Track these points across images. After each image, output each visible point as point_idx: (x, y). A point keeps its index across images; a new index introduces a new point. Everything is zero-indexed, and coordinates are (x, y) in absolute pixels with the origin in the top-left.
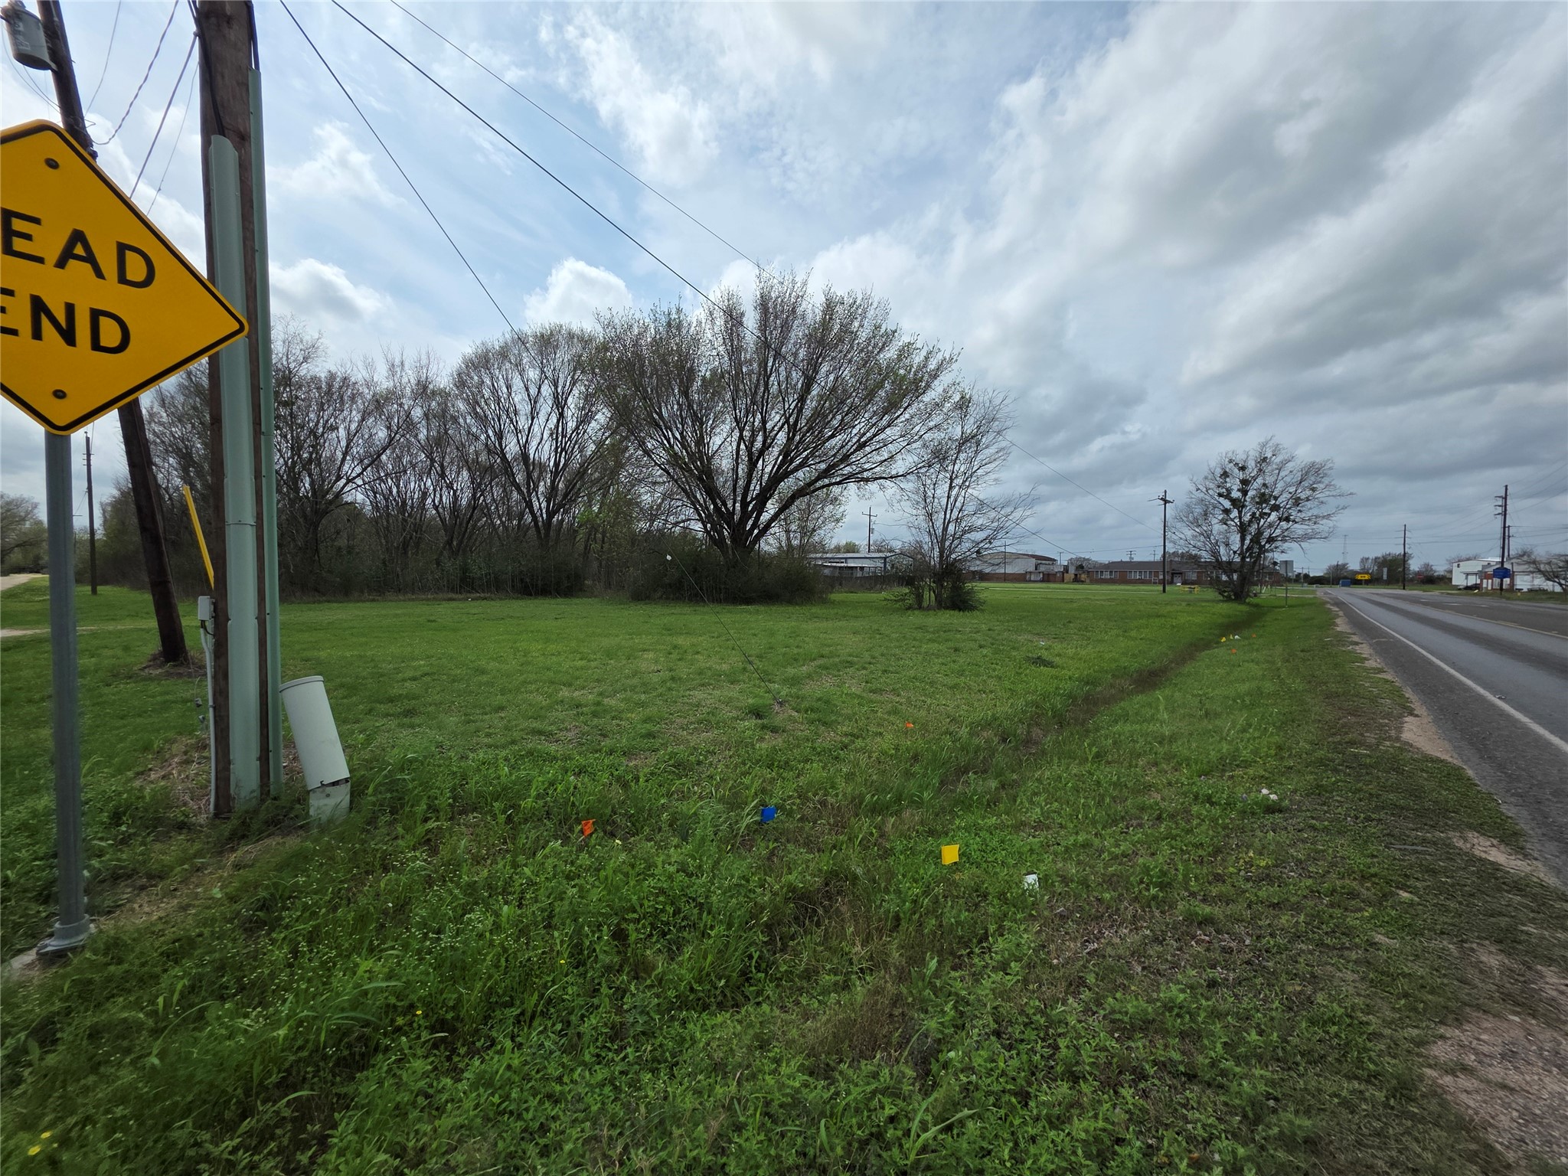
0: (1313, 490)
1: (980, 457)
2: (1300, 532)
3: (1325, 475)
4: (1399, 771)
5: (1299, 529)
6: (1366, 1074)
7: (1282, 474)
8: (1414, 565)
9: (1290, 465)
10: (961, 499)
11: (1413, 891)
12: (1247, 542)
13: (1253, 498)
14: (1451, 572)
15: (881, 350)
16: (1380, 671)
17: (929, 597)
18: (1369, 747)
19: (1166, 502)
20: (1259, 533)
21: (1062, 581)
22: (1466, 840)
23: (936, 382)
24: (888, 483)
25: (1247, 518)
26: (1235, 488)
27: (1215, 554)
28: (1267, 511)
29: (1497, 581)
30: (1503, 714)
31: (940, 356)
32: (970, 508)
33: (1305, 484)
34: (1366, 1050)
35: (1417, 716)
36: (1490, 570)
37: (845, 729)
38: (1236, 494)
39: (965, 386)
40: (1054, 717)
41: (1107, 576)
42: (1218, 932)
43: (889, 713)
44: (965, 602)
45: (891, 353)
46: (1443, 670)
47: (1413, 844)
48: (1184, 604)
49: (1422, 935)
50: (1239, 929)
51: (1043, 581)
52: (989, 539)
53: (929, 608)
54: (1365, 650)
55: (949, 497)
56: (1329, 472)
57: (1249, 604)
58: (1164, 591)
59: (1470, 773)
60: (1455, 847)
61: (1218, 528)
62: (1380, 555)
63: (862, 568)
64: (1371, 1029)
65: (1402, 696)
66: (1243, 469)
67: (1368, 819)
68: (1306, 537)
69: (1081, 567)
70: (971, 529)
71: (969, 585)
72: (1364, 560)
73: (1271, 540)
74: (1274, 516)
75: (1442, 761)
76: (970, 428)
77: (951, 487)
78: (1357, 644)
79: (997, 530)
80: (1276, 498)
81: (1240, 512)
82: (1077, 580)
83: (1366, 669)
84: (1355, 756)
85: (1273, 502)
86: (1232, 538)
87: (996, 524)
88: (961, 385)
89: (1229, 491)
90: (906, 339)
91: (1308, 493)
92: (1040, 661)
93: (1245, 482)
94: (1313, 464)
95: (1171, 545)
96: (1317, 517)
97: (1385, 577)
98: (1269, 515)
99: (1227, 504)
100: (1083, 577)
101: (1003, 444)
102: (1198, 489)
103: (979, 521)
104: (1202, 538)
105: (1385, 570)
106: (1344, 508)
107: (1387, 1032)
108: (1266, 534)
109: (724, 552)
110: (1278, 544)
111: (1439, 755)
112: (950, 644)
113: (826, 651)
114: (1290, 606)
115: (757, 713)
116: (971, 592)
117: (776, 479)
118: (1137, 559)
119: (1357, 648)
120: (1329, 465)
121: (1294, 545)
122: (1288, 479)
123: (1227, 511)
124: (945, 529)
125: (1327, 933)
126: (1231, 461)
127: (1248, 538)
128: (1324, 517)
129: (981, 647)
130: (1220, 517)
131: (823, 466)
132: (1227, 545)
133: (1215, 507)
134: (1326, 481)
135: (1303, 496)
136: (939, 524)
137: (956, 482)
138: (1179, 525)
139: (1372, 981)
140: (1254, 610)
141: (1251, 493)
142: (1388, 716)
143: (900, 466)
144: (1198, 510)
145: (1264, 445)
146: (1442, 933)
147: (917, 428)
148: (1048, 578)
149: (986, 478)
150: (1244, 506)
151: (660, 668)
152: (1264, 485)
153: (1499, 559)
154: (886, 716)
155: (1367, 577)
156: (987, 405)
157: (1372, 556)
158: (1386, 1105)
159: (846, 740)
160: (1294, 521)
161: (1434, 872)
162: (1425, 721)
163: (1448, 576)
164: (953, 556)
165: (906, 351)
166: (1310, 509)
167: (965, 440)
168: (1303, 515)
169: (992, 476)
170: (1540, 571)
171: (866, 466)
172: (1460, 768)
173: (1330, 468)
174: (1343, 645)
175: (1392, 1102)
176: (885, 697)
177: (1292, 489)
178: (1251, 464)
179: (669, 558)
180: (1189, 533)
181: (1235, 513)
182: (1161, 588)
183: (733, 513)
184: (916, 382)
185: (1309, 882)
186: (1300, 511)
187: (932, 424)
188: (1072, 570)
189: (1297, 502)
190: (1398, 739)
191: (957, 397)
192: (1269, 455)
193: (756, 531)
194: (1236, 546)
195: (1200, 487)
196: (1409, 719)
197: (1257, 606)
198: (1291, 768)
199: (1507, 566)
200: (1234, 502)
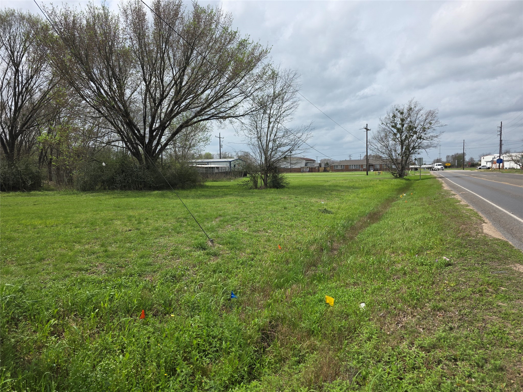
0: (431, 124)
1: (284, 106)
2: (426, 144)
3: (435, 116)
4: (487, 245)
5: (425, 142)
6: (510, 345)
7: (418, 116)
8: (467, 159)
9: (421, 112)
10: (275, 129)
11: (506, 287)
12: (404, 149)
13: (406, 128)
14: (480, 161)
15: (229, 42)
16: (468, 206)
17: (260, 182)
18: (474, 237)
19: (367, 130)
20: (409, 145)
21: (319, 171)
22: (516, 267)
23: (259, 63)
24: (234, 119)
25: (404, 137)
26: (398, 123)
27: (390, 155)
28: (412, 134)
29: (498, 164)
30: (515, 220)
31: (260, 49)
32: (280, 134)
33: (427, 121)
34: (508, 338)
35: (486, 223)
36: (495, 160)
37: (249, 251)
38: (399, 126)
39: (275, 66)
40: (340, 237)
41: (339, 168)
42: (445, 311)
43: (266, 241)
44: (279, 184)
45: (233, 46)
46: (490, 204)
47: (500, 271)
48: (378, 180)
49: (513, 300)
50: (452, 309)
51: (309, 172)
52: (290, 150)
53: (261, 188)
54: (458, 197)
55: (268, 128)
56: (437, 115)
57: (405, 179)
58: (367, 174)
59: (510, 243)
60: (514, 270)
61: (391, 142)
62: (453, 154)
63: (218, 168)
64: (507, 332)
65: (478, 215)
66: (402, 113)
67: (483, 264)
68: (428, 146)
69: (327, 164)
70: (280, 146)
71: (280, 175)
72: (448, 157)
73: (414, 148)
74: (415, 136)
75: (500, 240)
76: (278, 90)
77: (270, 123)
78: (454, 195)
79: (294, 145)
80: (416, 128)
81: (401, 135)
82: (325, 170)
83: (462, 205)
84: (470, 240)
85: (414, 130)
86: (397, 148)
87: (293, 143)
88: (272, 65)
89: (396, 124)
90: (243, 37)
91: (429, 125)
92: (326, 211)
93: (402, 120)
94: (430, 112)
95: (371, 152)
96: (432, 136)
97: (456, 164)
98: (413, 136)
99: (395, 131)
100: (328, 169)
101: (295, 99)
102: (382, 124)
103: (285, 141)
104: (385, 148)
105: (456, 161)
106: (443, 132)
107: (512, 332)
108: (412, 146)
109: (140, 160)
110: (417, 150)
111: (498, 237)
112: (281, 205)
113: (221, 213)
114: (422, 179)
115: (202, 247)
116: (281, 178)
117: (170, 116)
118: (352, 159)
119: (455, 196)
120: (437, 112)
121: (423, 150)
122: (420, 119)
123: (395, 134)
124: (267, 146)
125: (483, 305)
126: (397, 110)
127: (404, 147)
128: (435, 137)
129: (296, 206)
130: (392, 137)
131: (198, 109)
132: (395, 151)
133: (390, 132)
134: (436, 119)
135: (426, 127)
136: (264, 142)
137: (272, 120)
138: (374, 141)
139: (502, 318)
140: (407, 182)
141: (405, 126)
142: (476, 224)
143: (240, 110)
144: (383, 134)
145: (410, 102)
146: (519, 299)
147: (250, 89)
148: (312, 170)
149: (287, 118)
150: (402, 132)
151: (130, 228)
152: (411, 122)
153: (499, 155)
154: (265, 243)
155: (449, 165)
156: (287, 77)
157: (451, 154)
158: (519, 353)
159: (252, 256)
160: (423, 139)
161: (510, 279)
162: (490, 225)
163: (479, 163)
164: (272, 160)
165: (243, 44)
166: (430, 133)
167: (275, 97)
168: (426, 136)
169: (290, 117)
170: (513, 160)
171: (222, 110)
172: (507, 242)
173: (437, 113)
174: (450, 196)
175: (520, 351)
176: (261, 234)
177: (422, 124)
178: (405, 111)
179: (104, 164)
180: (379, 145)
181: (398, 135)
182: (365, 173)
183: (144, 136)
184: (249, 63)
185: (471, 289)
186: (425, 134)
187: (257, 87)
188: (323, 166)
189: (424, 130)
190: (482, 232)
191: (270, 72)
192: (413, 107)
193: (159, 147)
194: (399, 151)
195: (383, 122)
196: (484, 224)
197: (408, 180)
198: (448, 248)
199: (501, 158)
200: (398, 130)
